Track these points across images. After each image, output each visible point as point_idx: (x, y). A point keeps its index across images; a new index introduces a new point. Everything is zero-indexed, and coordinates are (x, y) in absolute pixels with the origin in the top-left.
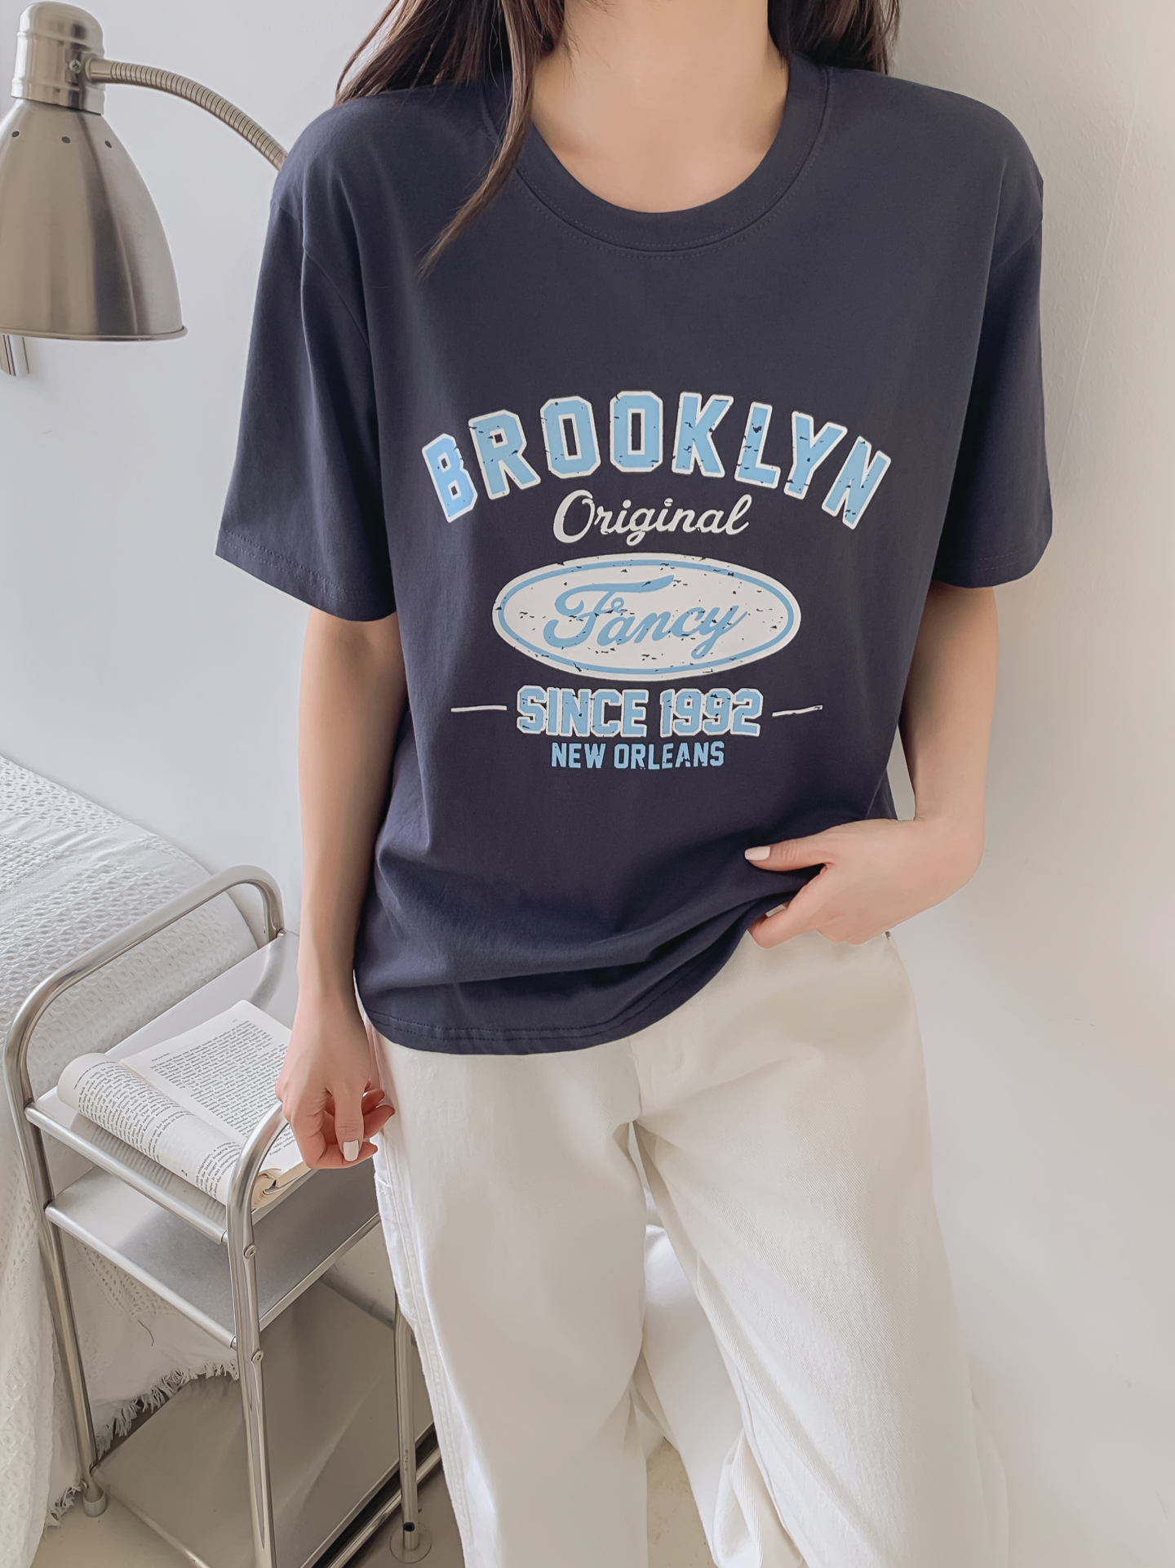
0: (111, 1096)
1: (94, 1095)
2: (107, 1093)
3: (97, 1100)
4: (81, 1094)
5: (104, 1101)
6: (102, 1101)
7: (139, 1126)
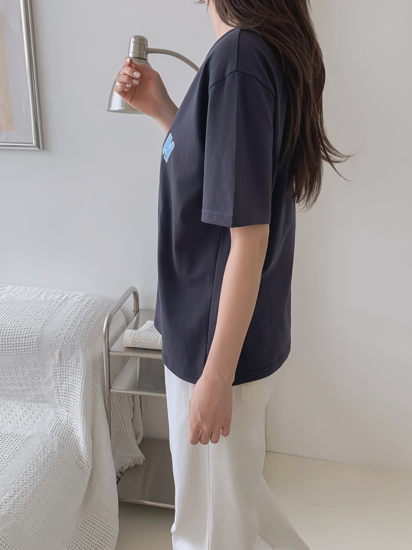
0: (143, 335)
1: (138, 336)
2: (142, 334)
3: (139, 337)
4: (133, 337)
5: (142, 336)
6: (141, 337)
7: (156, 339)
